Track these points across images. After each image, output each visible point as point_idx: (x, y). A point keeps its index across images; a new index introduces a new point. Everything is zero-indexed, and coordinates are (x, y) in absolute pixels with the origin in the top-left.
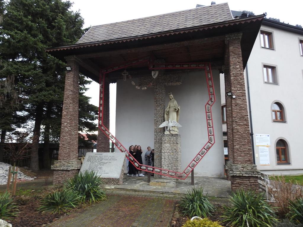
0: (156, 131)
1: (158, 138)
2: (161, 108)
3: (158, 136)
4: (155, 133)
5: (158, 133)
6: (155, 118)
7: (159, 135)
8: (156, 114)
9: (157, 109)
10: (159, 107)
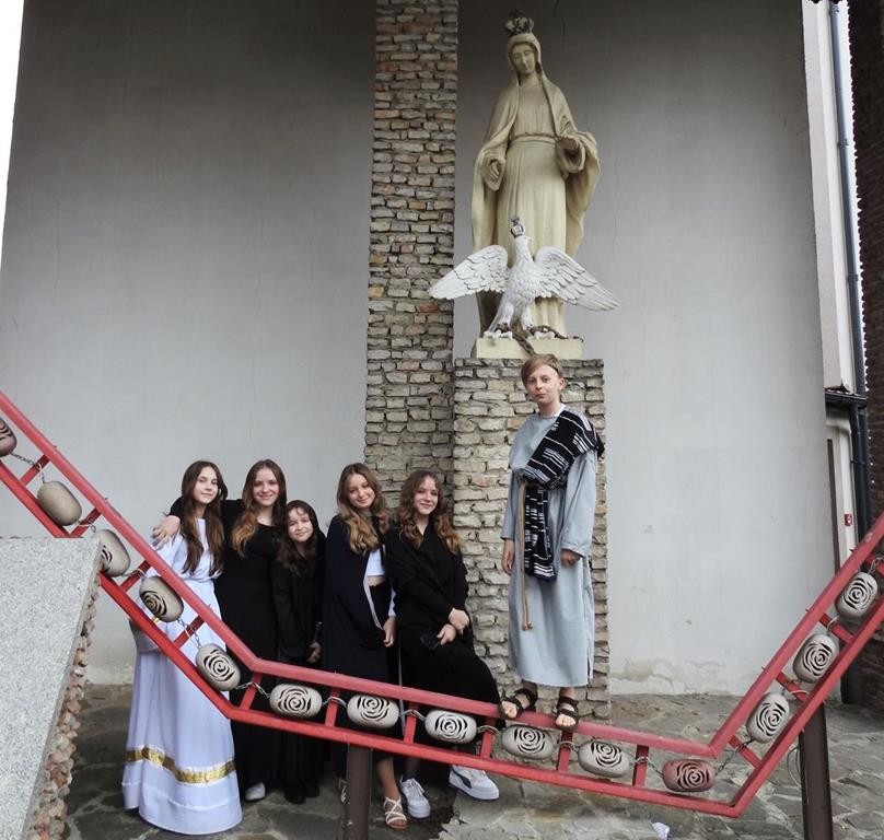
0: (380, 332)
1: (405, 392)
2: (435, 147)
3: (402, 378)
4: (376, 354)
5: (401, 349)
6: (377, 226)
7: (409, 372)
8: (389, 190)
9: (396, 146)
10: (412, 134)
